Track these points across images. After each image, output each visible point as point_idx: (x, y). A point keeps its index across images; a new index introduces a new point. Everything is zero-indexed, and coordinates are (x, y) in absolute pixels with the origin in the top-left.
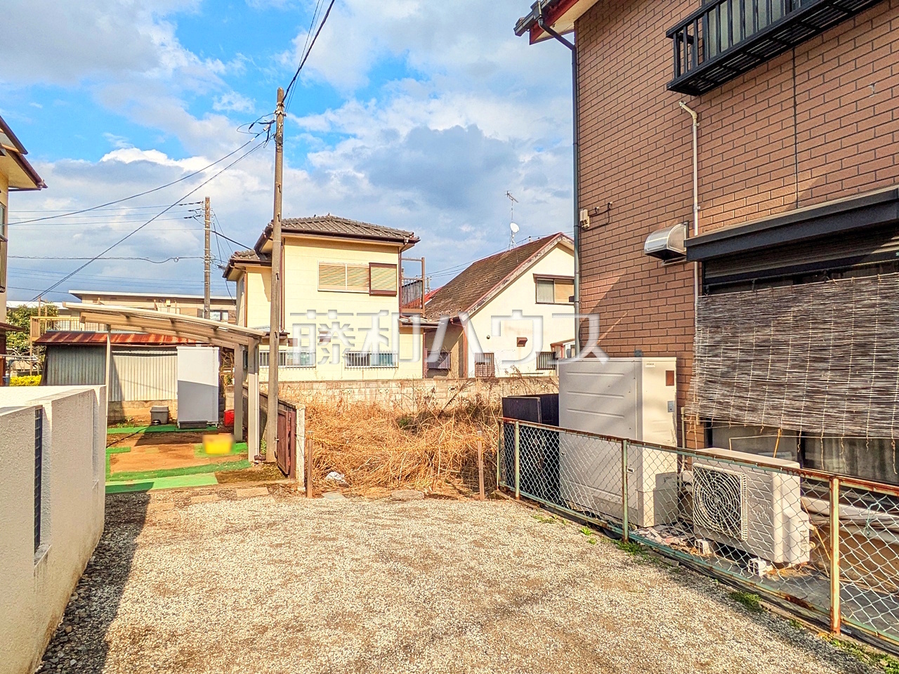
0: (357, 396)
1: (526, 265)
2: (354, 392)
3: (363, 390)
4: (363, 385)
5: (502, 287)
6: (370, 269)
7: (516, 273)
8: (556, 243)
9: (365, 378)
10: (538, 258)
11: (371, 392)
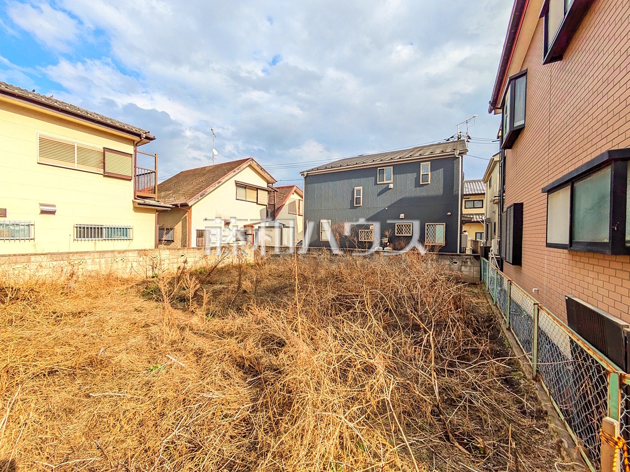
0: (90, 266)
1: (231, 174)
2: (86, 262)
3: (98, 260)
4: (96, 255)
5: (217, 185)
6: (104, 153)
7: (226, 178)
8: (249, 163)
9: (98, 250)
10: (239, 170)
11: (106, 261)
